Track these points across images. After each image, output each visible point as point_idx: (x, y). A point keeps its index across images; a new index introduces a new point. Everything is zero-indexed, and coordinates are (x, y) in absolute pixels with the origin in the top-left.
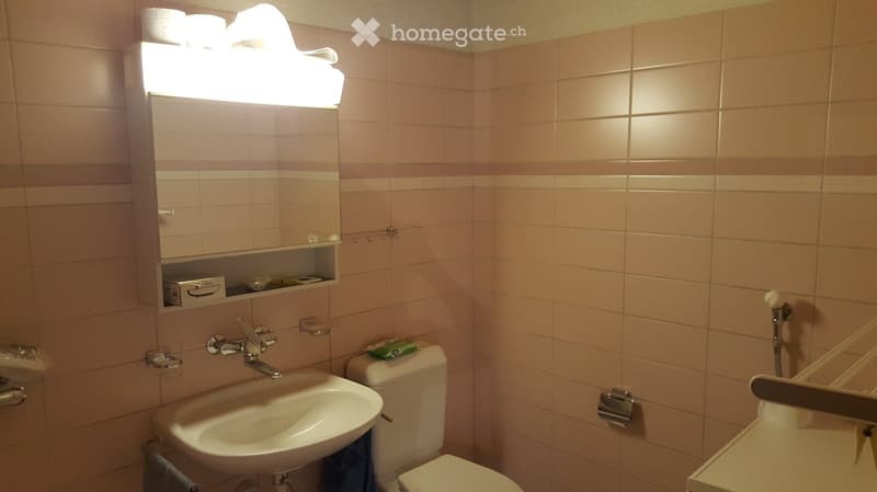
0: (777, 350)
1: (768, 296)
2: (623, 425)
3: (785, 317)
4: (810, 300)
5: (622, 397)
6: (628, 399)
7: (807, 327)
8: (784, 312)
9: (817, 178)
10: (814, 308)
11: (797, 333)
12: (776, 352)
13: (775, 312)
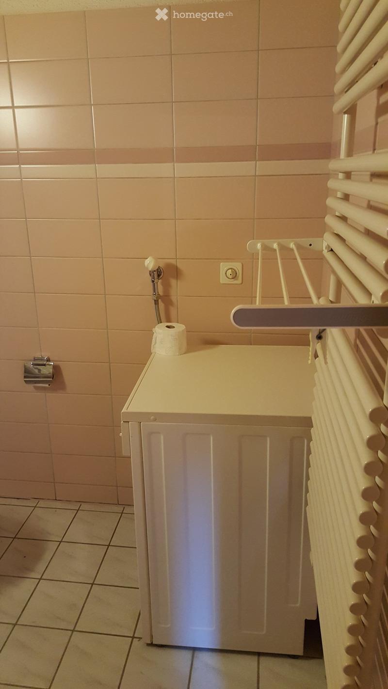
0: (156, 302)
1: (147, 262)
2: (47, 385)
3: (159, 276)
4: (173, 262)
5: (41, 362)
6: (48, 363)
7: (173, 282)
8: (158, 274)
9: (169, 165)
10: (177, 267)
11: (167, 286)
12: (155, 304)
13: (151, 273)
